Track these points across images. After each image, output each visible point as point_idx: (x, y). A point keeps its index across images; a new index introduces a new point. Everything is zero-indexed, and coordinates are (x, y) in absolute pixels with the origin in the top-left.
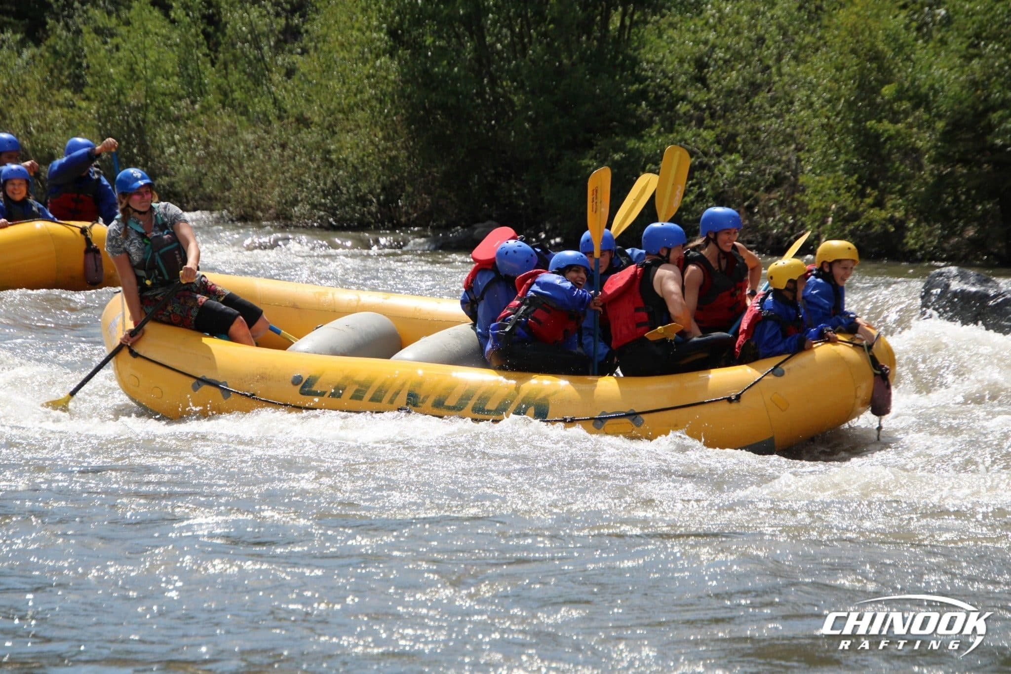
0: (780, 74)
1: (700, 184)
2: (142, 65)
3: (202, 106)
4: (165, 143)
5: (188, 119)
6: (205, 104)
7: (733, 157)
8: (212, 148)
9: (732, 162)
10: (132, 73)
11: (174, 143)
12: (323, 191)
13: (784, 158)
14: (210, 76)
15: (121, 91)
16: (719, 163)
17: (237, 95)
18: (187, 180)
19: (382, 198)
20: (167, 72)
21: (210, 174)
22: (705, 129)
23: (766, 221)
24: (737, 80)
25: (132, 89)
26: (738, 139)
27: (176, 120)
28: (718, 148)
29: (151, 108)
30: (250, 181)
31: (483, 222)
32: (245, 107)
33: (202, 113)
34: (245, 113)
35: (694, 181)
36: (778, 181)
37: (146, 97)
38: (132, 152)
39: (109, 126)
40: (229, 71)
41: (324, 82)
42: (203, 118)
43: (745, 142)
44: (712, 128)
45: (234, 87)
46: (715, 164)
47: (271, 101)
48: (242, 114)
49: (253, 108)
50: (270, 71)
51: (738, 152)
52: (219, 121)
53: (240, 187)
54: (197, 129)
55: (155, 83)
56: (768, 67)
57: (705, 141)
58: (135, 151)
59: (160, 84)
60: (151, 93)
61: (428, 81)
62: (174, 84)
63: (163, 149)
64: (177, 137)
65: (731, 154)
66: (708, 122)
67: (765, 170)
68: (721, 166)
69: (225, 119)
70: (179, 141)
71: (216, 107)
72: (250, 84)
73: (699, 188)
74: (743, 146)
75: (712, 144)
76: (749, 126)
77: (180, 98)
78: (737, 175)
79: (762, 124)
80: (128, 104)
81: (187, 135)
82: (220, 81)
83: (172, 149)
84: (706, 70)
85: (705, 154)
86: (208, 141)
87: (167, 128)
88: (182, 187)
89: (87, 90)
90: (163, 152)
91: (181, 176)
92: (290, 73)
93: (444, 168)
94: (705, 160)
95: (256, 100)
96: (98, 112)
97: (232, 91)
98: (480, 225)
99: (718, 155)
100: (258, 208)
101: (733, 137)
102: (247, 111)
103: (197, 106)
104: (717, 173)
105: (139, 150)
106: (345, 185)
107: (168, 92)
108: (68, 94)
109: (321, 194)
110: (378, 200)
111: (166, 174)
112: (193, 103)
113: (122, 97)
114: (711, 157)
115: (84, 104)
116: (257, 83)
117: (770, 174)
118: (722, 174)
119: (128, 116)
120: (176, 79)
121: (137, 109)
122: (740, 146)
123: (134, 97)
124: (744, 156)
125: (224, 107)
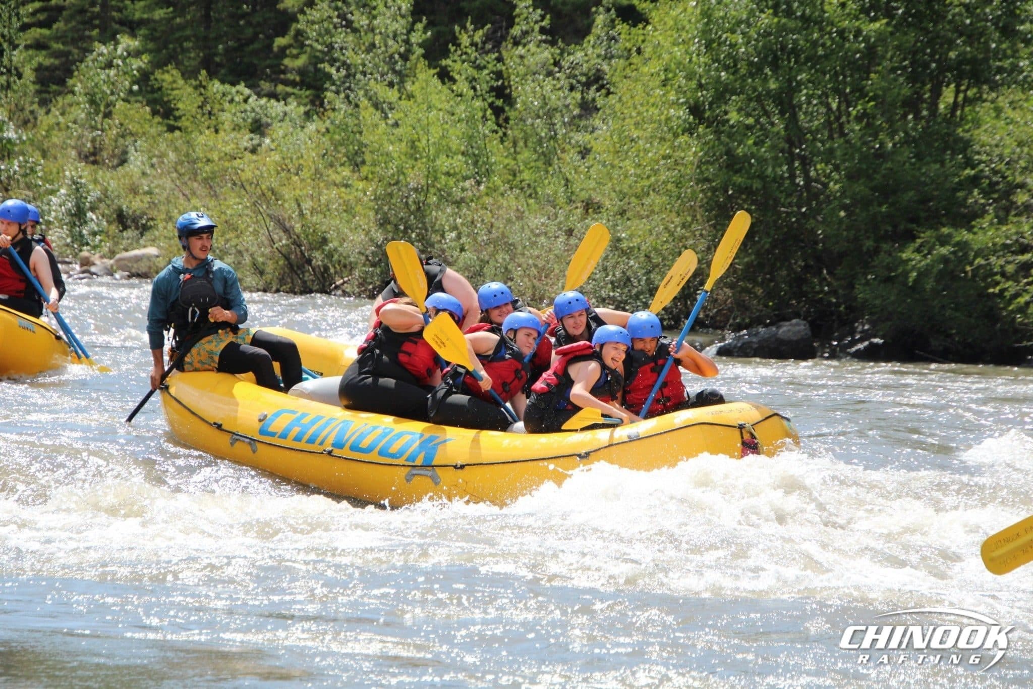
2: (424, 142)
3: (488, 188)
4: (447, 228)
5: (472, 201)
6: (490, 185)
8: (495, 234)
10: (414, 151)
11: (454, 228)
12: (612, 283)
14: (498, 154)
15: (401, 171)
17: (526, 175)
18: (467, 268)
20: (450, 149)
21: (492, 262)
25: (413, 167)
27: (458, 203)
29: (432, 190)
30: (534, 271)
31: (789, 320)
32: (535, 189)
33: (487, 194)
34: (533, 195)
35: (1030, 279)
37: (427, 177)
39: (386, 208)
40: (518, 149)
41: (616, 162)
42: (488, 200)
45: (522, 167)
47: (563, 182)
48: (530, 196)
49: (543, 190)
50: (563, 151)
52: (505, 203)
54: (482, 212)
55: (438, 162)
58: (413, 236)
59: (443, 163)
60: (433, 174)
61: (733, 163)
62: (458, 162)
63: (444, 232)
64: (459, 221)
69: (512, 201)
70: (463, 224)
71: (502, 189)
72: (540, 164)
77: (465, 178)
80: (407, 185)
81: (469, 219)
82: (506, 161)
83: (454, 234)
86: (492, 226)
87: (449, 210)
89: (365, 170)
90: (443, 236)
91: (461, 263)
92: (585, 152)
93: (746, 260)
95: (546, 182)
96: (375, 191)
97: (520, 172)
98: (787, 323)
102: (536, 193)
103: (482, 187)
105: (418, 235)
106: (636, 276)
107: (452, 171)
108: (346, 172)
109: (610, 286)
112: (479, 183)
113: (401, 177)
115: (361, 185)
116: (549, 163)
119: (407, 197)
120: (460, 157)
121: (416, 190)
123: (415, 177)
125: (511, 188)
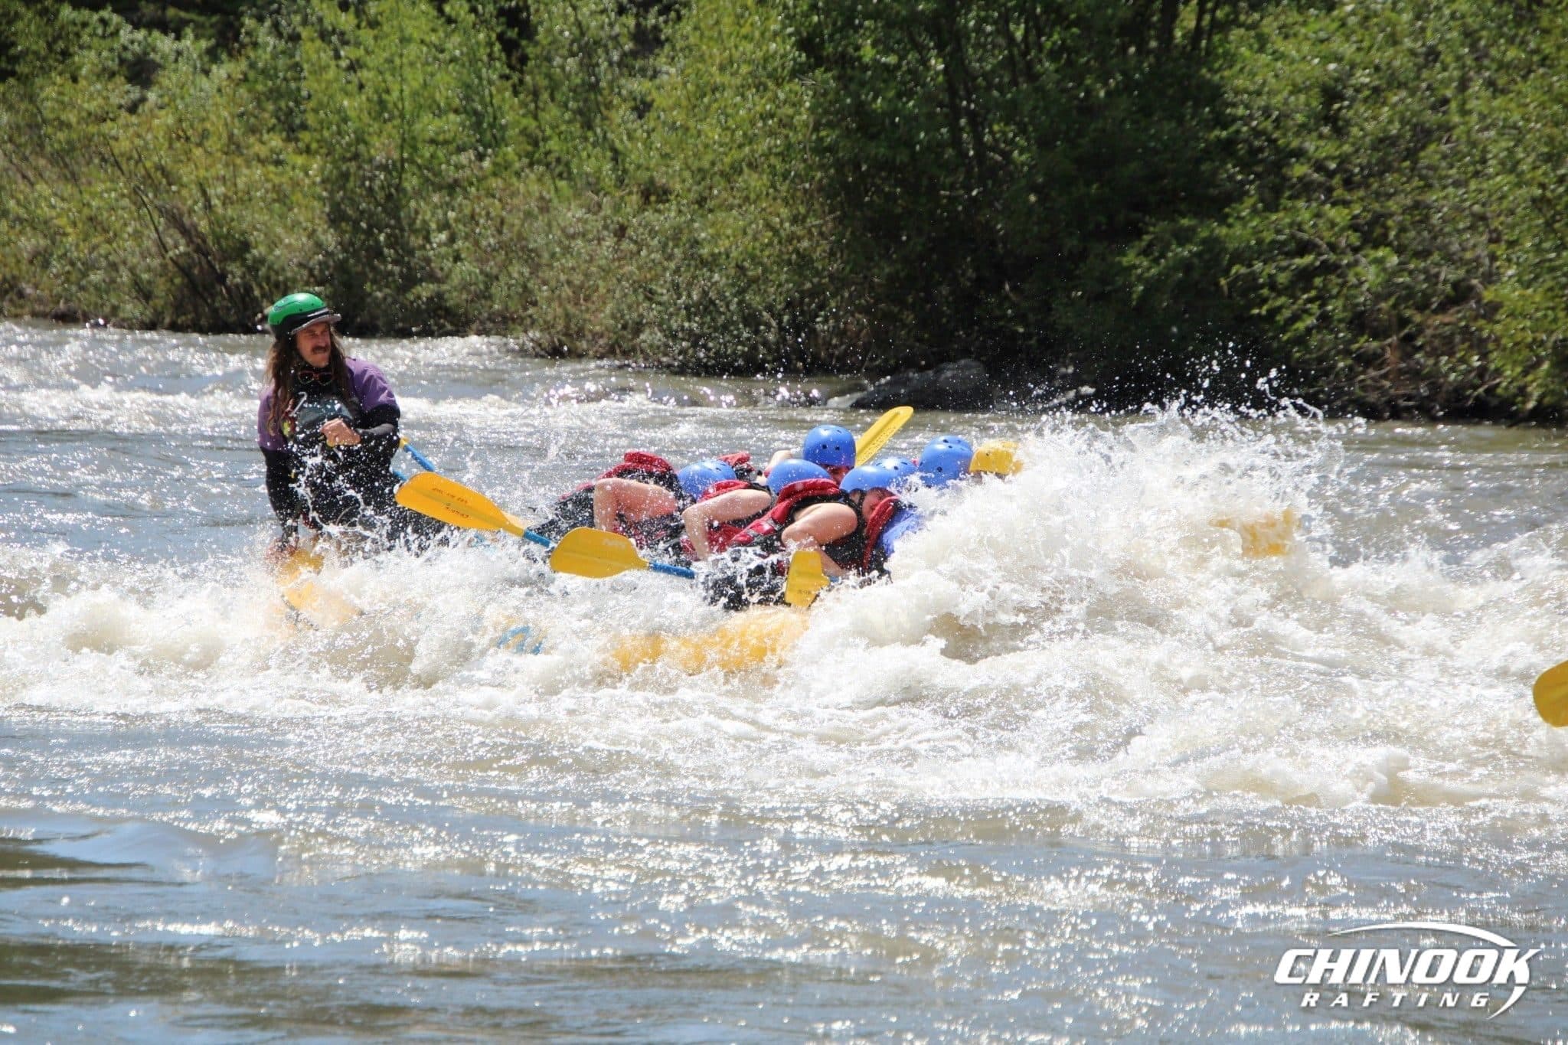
0: (1464, 112)
1: (1322, 299)
2: (396, 94)
3: (495, 164)
4: (433, 226)
5: (471, 184)
6: (499, 160)
7: (1380, 253)
8: (507, 234)
9: (1379, 261)
10: (381, 107)
11: (445, 226)
12: (687, 308)
13: (1468, 255)
14: (511, 112)
15: (360, 139)
16: (1356, 263)
17: (554, 145)
18: (465, 287)
19: (786, 318)
20: (436, 104)
21: (503, 279)
22: (1334, 204)
23: (1436, 363)
24: (1391, 122)
25: (380, 133)
26: (1390, 223)
28: (1355, 239)
29: (410, 168)
30: (567, 291)
31: (954, 360)
32: (567, 165)
33: (495, 174)
34: (567, 175)
35: (1313, 293)
36: (1461, 294)
37: (402, 148)
38: (377, 241)
39: (339, 196)
40: (541, 104)
41: (691, 123)
42: (495, 183)
43: (1403, 230)
44: (1346, 204)
45: (548, 132)
46: (1349, 266)
47: (609, 154)
48: (560, 175)
49: (580, 167)
50: (609, 106)
51: (1389, 244)
52: (522, 188)
53: (549, 300)
54: (487, 201)
55: (418, 127)
56: (1445, 101)
57: (1333, 224)
58: (382, 238)
59: (429, 125)
60: (409, 142)
61: (867, 124)
62: (450, 124)
63: (429, 232)
64: (451, 215)
65: (1376, 247)
66: (1339, 193)
67: (1437, 275)
68: (1359, 269)
69: (532, 185)
70: (457, 220)
71: (517, 165)
72: (574, 127)
73: (1321, 306)
74: (1397, 236)
75: (1343, 230)
76: (1409, 202)
77: (460, 150)
78: (1388, 282)
79: (1432, 197)
80: (371, 160)
81: (467, 211)
82: (525, 122)
83: (443, 236)
84: (1336, 106)
85: (1333, 247)
86: (502, 222)
87: (436, 198)
88: (455, 299)
89: (305, 138)
90: (427, 239)
91: (456, 280)
92: (642, 108)
93: (890, 269)
94: (1332, 257)
95: (584, 154)
96: (322, 169)
97: (546, 139)
98: (952, 365)
99: (1356, 250)
100: (580, 333)
101: (1379, 219)
102: (570, 173)
103: (487, 163)
104: (1353, 280)
105: (388, 236)
106: (723, 298)
107: (441, 138)
108: (276, 141)
109: (683, 312)
110: (780, 323)
111: (432, 278)
112: (481, 157)
113: (362, 148)
114: (1343, 253)
115: (300, 160)
116: (588, 125)
117: (1445, 281)
118: (1361, 283)
119: (371, 179)
120: (452, 117)
121: (383, 167)
122: (1392, 234)
123: (382, 147)
124: (1399, 250)
125: (531, 165)
